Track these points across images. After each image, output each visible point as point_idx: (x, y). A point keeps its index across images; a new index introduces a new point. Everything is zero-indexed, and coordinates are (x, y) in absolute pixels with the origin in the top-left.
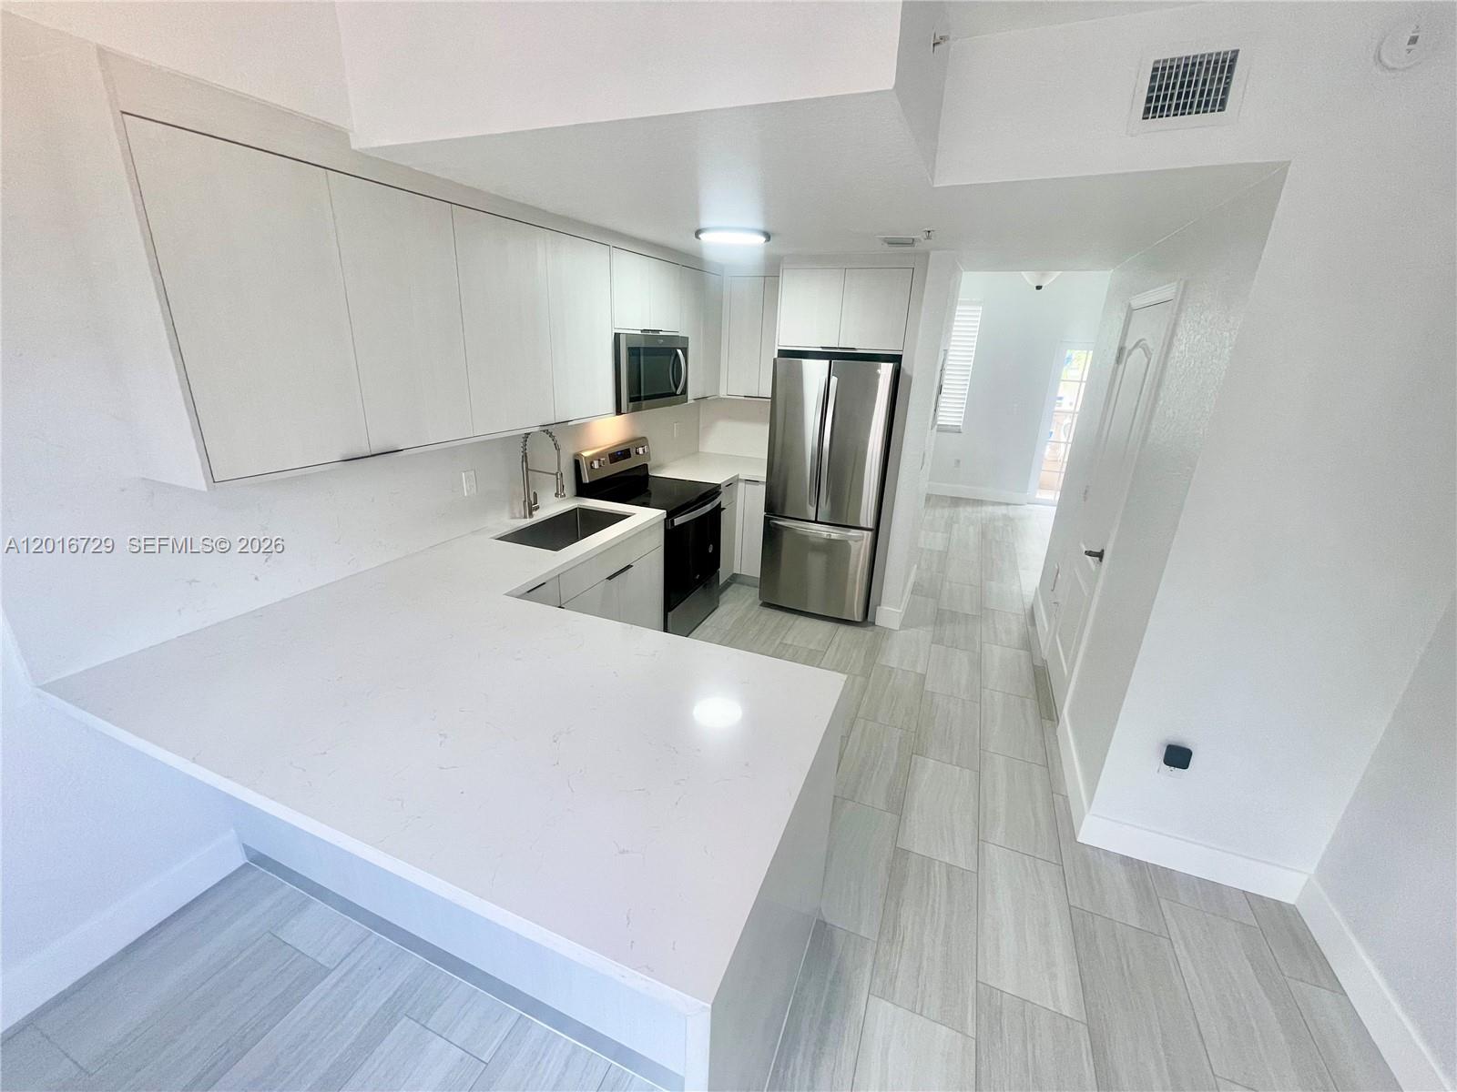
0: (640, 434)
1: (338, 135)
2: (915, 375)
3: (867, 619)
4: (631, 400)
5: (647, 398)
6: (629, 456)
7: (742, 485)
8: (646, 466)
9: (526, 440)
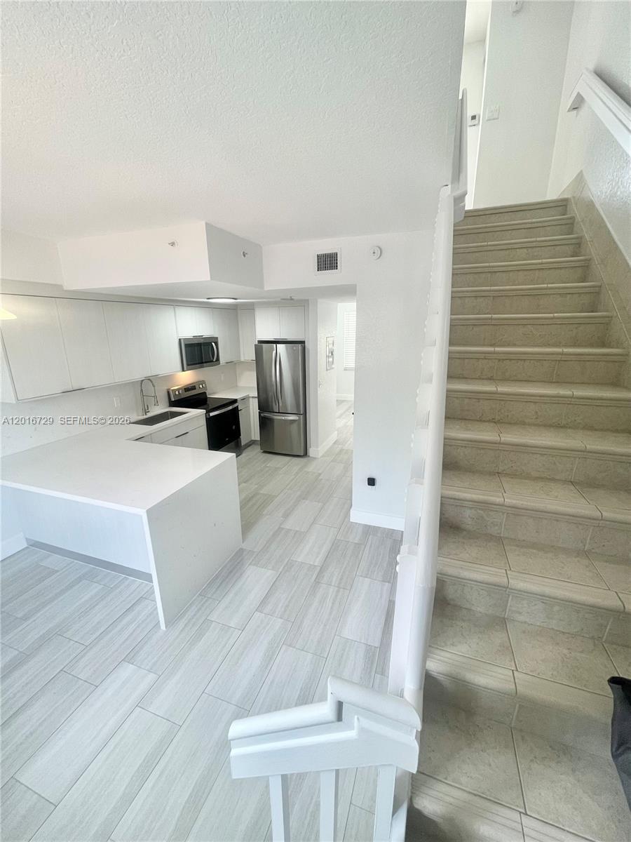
0: (202, 379)
1: (59, 287)
2: (310, 349)
3: (306, 454)
4: (188, 365)
5: (206, 362)
6: (195, 389)
7: (251, 399)
8: (205, 393)
9: (141, 383)
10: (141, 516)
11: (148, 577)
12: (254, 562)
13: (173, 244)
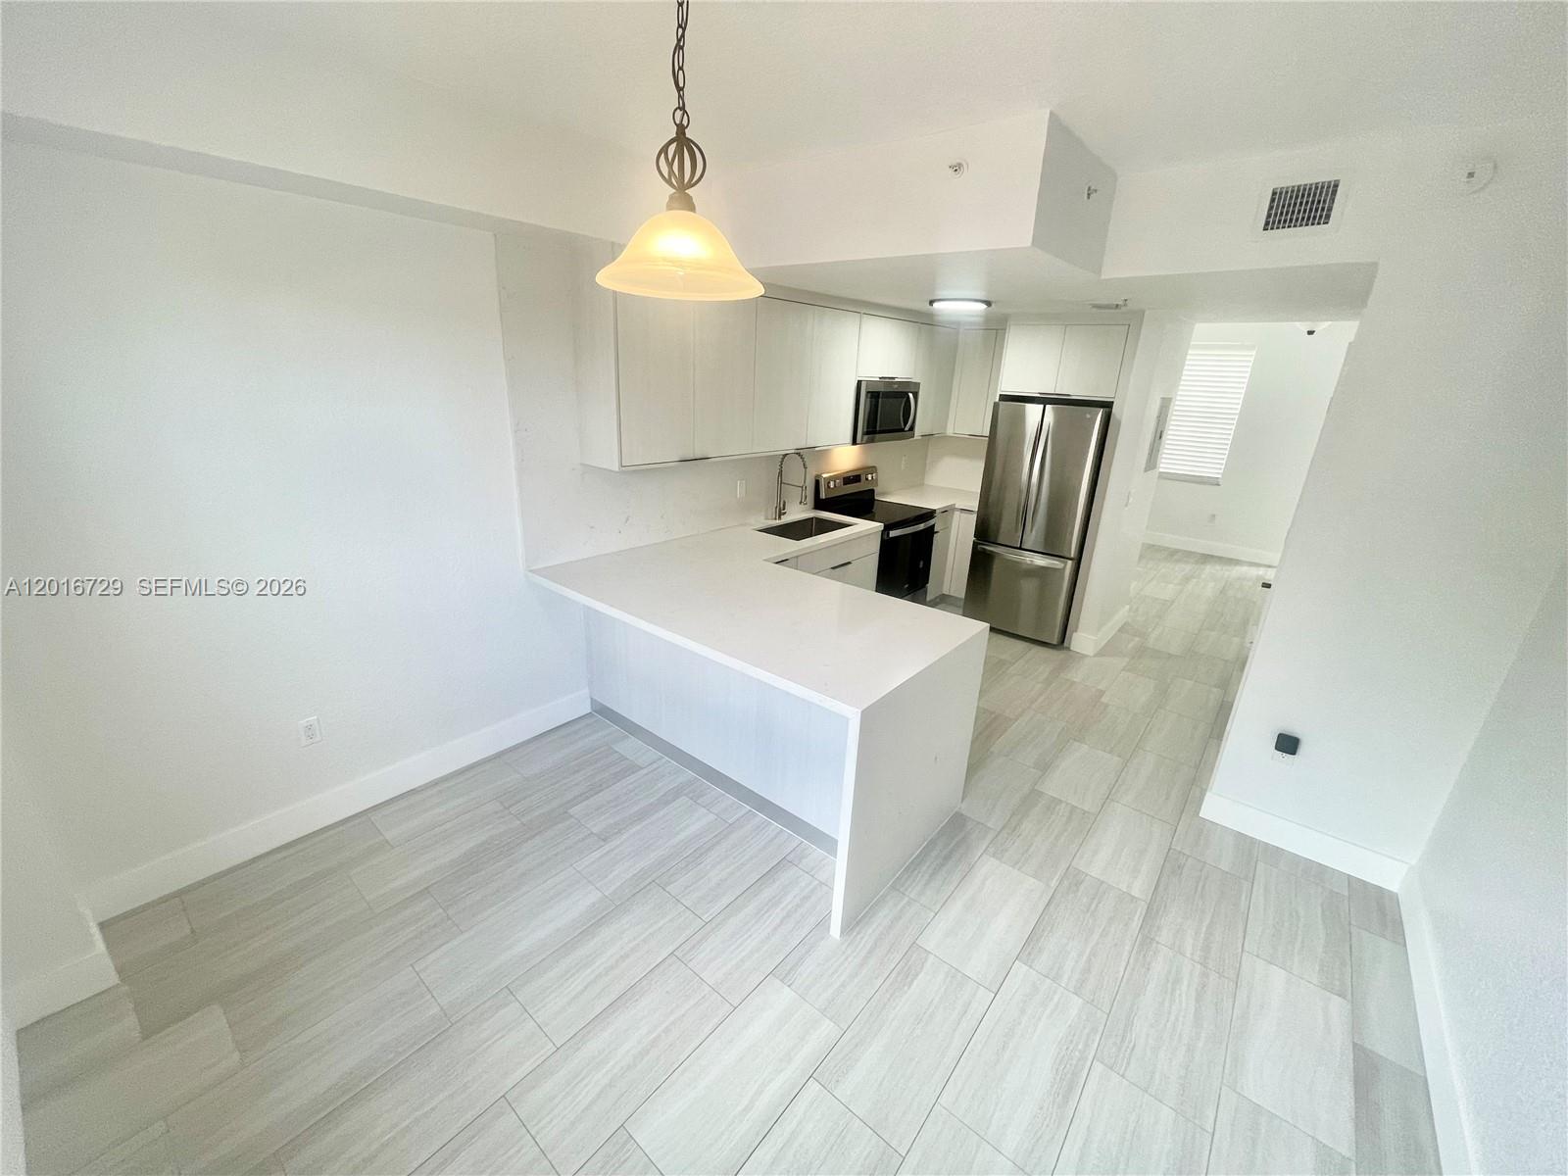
0: (871, 463)
3: (1061, 643)
4: (866, 433)
6: (859, 481)
7: (957, 513)
8: (873, 491)
9: (783, 459)
10: (847, 720)
11: (828, 843)
12: (991, 850)
13: (957, 168)
